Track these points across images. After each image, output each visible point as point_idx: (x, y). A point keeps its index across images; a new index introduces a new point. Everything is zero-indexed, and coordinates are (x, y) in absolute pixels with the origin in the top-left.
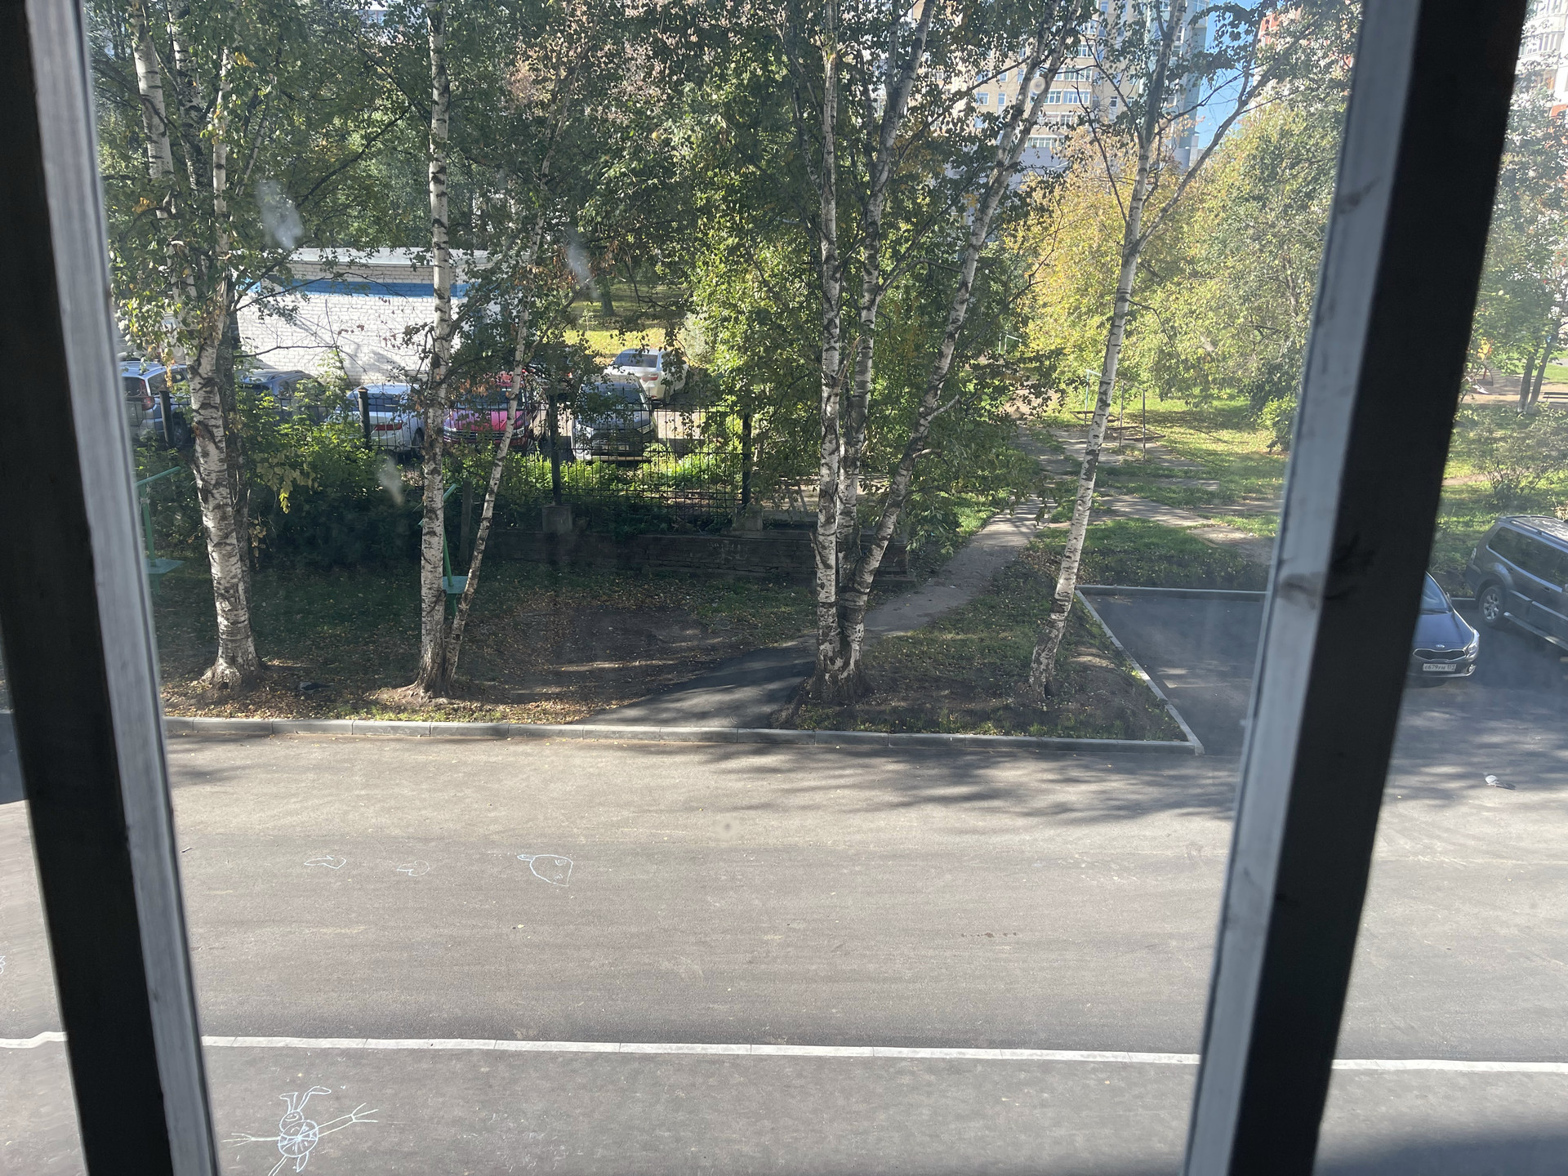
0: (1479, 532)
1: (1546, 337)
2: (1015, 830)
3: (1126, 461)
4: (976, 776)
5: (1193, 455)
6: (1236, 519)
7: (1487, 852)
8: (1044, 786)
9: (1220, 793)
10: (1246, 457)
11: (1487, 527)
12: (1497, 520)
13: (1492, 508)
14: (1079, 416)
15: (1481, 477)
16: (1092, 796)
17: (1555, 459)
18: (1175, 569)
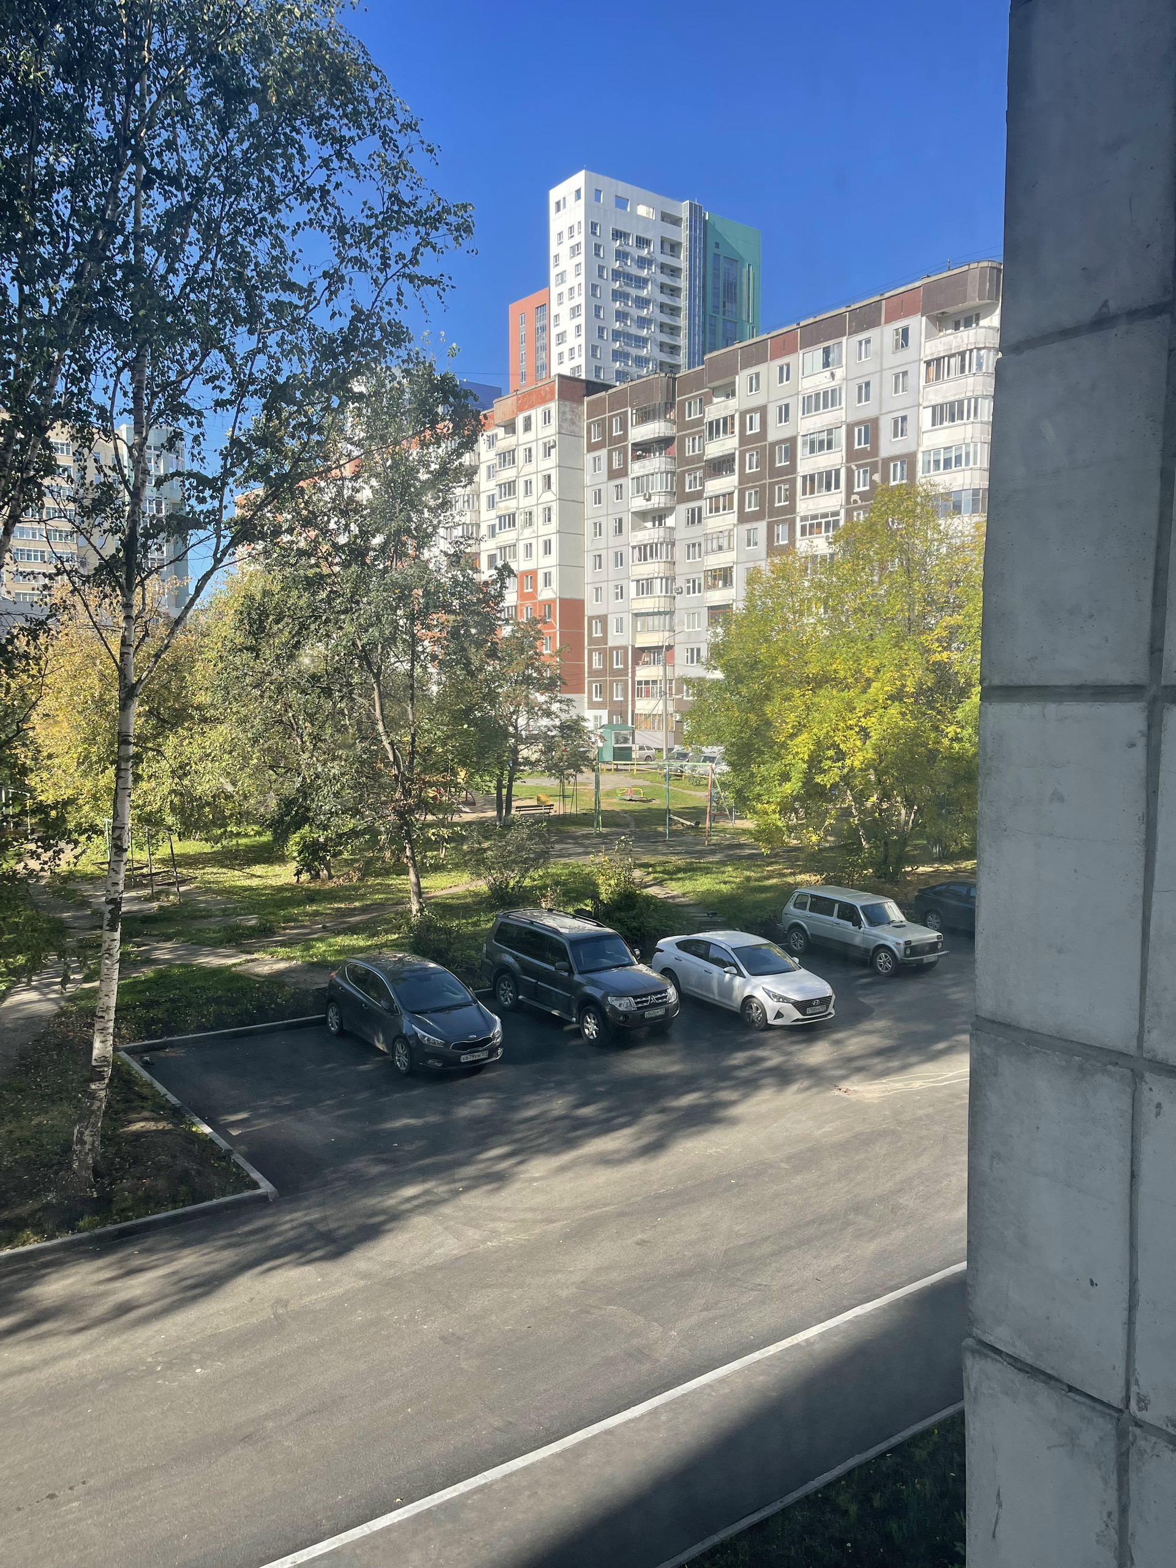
0: (486, 930)
1: (507, 762)
2: (70, 1354)
3: (161, 908)
4: (19, 1300)
5: (229, 892)
6: (279, 949)
7: (542, 1221)
8: (102, 1288)
9: (300, 1236)
10: (281, 889)
11: (490, 925)
12: (497, 916)
13: (492, 908)
14: (103, 866)
15: (480, 883)
16: (163, 1281)
17: (534, 860)
18: (225, 1009)
